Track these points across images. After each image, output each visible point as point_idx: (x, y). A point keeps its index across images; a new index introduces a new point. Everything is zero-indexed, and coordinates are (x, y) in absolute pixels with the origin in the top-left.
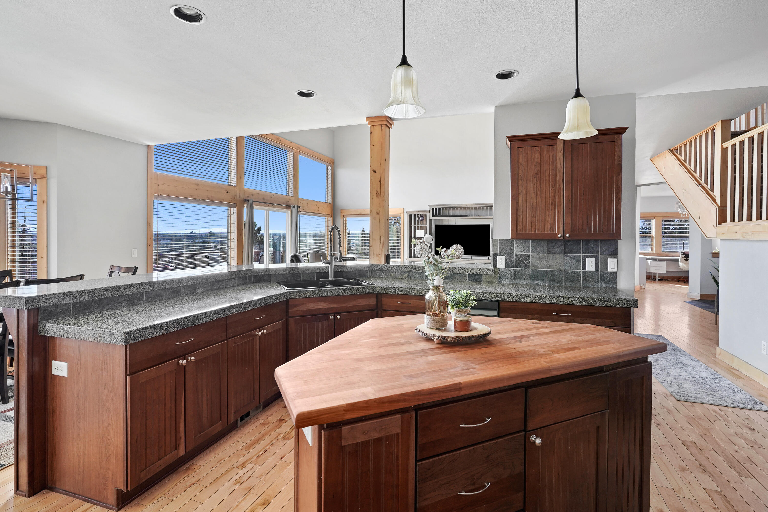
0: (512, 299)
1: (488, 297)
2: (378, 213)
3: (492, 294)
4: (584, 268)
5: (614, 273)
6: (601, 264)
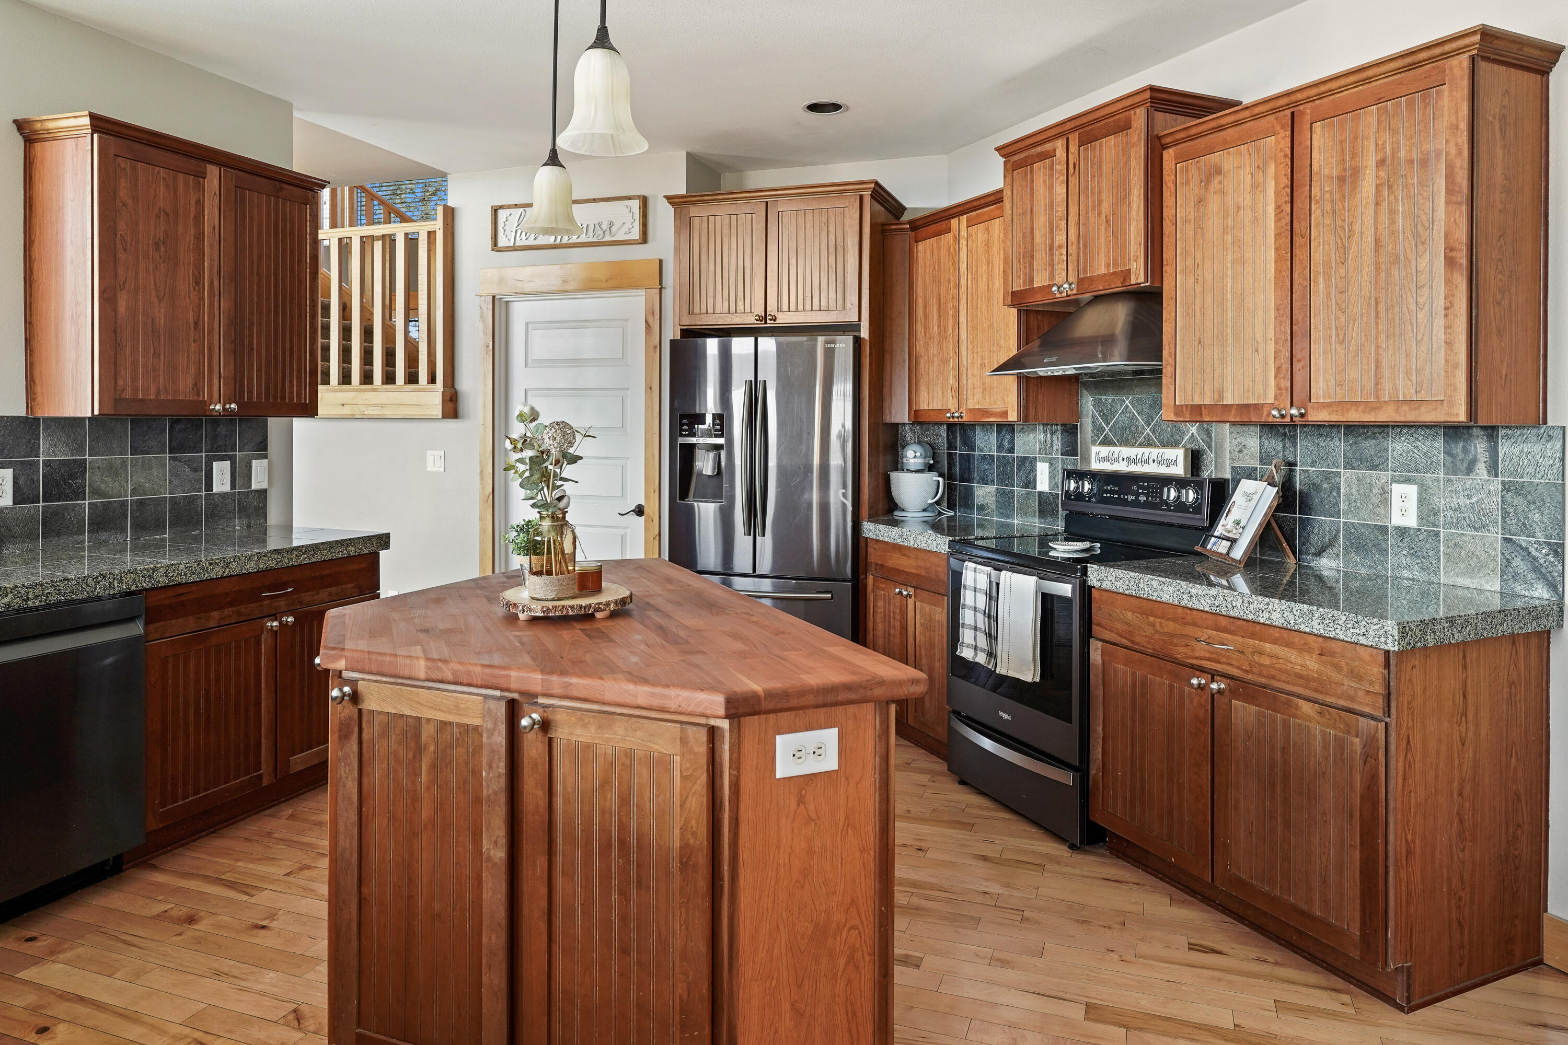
0: (179, 579)
1: (116, 585)
3: (128, 576)
4: (209, 486)
5: (263, 493)
6: (240, 475)
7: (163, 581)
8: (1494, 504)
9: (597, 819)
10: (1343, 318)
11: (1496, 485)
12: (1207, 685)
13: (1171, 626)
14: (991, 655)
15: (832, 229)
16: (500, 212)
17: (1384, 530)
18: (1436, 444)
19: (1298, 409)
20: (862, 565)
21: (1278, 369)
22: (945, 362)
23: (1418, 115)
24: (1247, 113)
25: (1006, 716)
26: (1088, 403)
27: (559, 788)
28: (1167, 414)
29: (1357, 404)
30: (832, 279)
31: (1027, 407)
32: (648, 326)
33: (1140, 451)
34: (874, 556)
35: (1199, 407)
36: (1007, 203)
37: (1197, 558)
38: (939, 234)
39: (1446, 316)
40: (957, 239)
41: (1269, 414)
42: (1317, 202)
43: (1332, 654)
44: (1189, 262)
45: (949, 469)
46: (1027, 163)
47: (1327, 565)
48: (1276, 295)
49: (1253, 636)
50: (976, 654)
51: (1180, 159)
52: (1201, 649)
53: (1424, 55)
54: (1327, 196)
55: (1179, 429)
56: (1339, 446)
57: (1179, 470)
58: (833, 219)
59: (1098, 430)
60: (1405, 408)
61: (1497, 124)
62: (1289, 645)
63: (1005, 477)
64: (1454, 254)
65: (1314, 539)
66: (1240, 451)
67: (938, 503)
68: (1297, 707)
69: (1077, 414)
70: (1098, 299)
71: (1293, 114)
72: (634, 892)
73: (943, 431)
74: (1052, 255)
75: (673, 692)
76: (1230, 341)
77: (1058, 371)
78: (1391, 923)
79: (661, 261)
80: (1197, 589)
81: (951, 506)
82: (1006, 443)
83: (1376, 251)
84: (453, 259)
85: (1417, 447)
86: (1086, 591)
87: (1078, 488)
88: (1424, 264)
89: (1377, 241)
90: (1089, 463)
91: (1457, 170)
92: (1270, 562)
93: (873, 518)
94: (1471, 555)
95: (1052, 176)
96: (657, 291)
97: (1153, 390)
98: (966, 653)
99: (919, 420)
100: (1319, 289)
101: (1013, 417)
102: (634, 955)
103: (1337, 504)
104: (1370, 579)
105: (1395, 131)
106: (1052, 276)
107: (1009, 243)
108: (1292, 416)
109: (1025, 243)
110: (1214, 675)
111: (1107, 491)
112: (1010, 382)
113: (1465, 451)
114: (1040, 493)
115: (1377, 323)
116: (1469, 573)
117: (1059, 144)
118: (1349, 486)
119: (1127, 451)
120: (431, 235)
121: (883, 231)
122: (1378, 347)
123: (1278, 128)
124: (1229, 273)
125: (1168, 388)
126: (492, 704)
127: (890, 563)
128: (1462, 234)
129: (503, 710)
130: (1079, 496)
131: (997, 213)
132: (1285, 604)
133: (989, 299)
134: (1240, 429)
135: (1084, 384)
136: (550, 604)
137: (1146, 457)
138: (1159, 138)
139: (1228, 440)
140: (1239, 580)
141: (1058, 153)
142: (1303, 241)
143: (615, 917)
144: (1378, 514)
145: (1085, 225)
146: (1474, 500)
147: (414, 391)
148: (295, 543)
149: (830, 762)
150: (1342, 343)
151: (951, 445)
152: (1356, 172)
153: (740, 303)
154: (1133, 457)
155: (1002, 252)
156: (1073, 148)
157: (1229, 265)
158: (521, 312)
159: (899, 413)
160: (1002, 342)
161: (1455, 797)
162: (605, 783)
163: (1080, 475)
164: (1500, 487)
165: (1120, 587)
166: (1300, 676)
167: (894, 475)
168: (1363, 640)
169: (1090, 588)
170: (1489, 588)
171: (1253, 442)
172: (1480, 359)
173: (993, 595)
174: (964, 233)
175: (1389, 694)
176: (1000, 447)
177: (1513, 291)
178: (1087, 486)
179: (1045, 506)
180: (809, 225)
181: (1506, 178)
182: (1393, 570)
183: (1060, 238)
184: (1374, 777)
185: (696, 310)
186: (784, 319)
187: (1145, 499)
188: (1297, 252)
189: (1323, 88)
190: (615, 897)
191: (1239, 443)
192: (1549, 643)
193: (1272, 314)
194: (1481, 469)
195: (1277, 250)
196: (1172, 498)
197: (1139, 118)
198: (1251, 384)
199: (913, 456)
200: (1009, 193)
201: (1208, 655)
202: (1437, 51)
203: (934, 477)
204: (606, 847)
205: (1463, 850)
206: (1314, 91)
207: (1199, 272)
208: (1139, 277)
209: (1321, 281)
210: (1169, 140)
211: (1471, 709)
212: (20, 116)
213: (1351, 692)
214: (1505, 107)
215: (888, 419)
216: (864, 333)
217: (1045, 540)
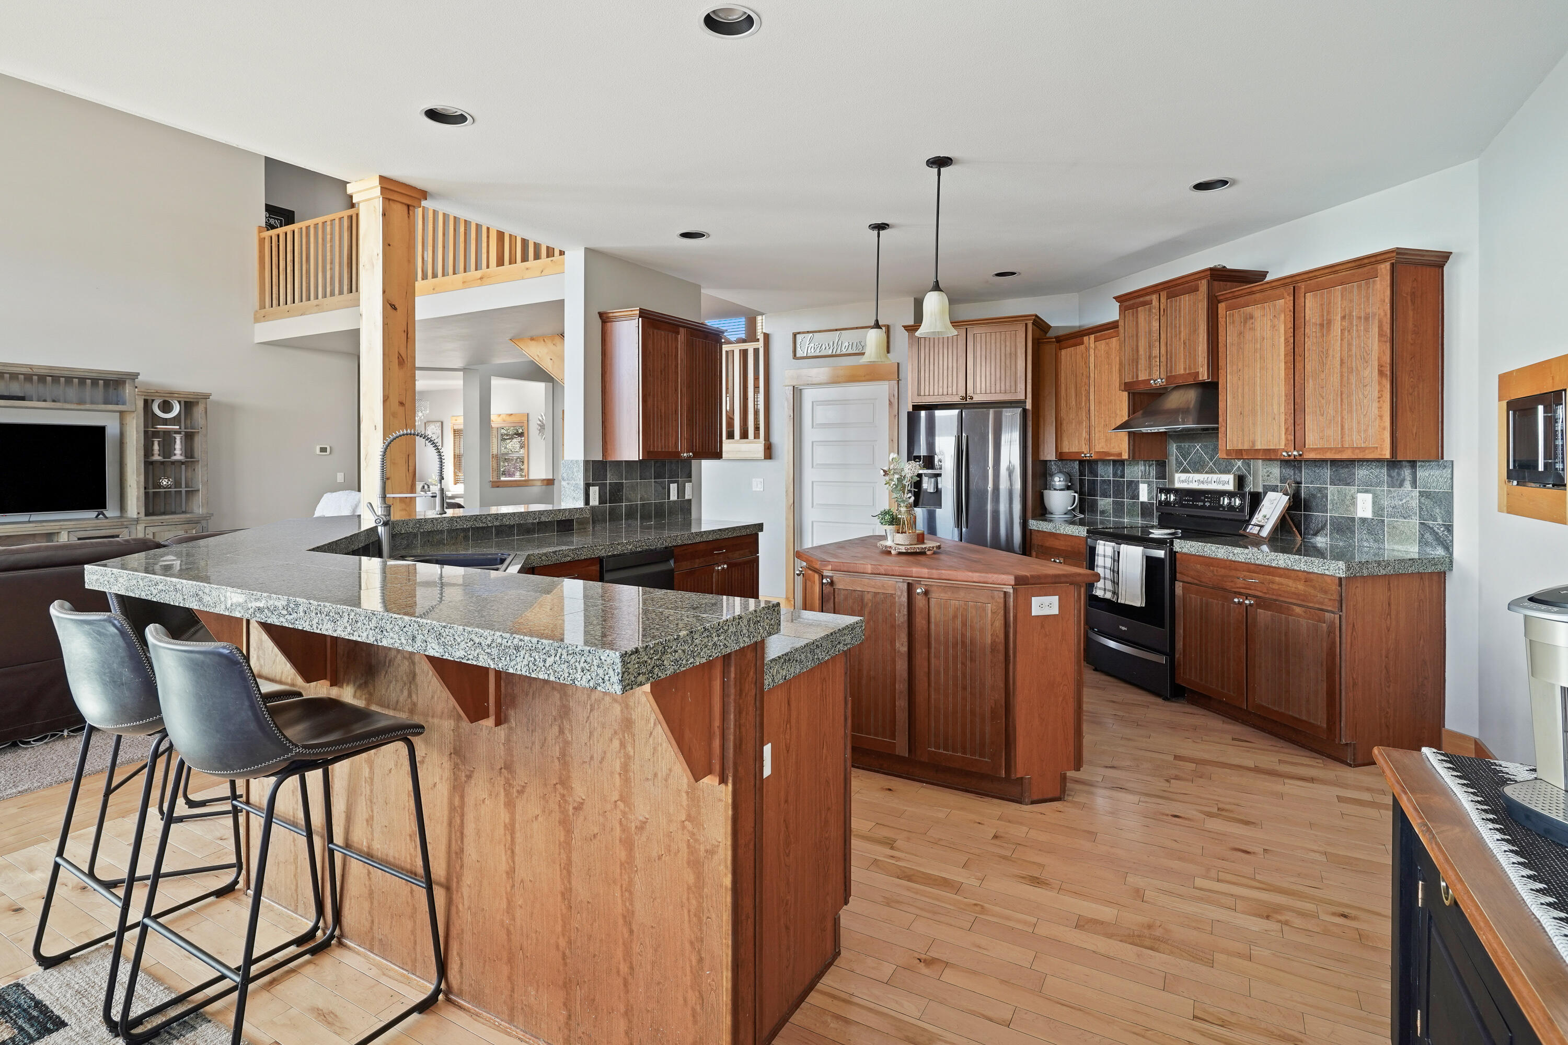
2: (402, 404)
4: (669, 498)
5: (690, 501)
6: (681, 491)
7: (680, 542)
8: (1415, 504)
9: (951, 633)
10: (1323, 402)
11: (1416, 493)
12: (1244, 601)
13: (1222, 572)
14: (1115, 593)
15: (1008, 344)
16: (798, 336)
17: (1353, 519)
18: (1383, 471)
19: (1298, 452)
20: (1028, 546)
21: (1287, 429)
22: (1080, 423)
23: (1363, 292)
24: (1268, 286)
25: (1124, 628)
26: (1173, 448)
27: (933, 620)
28: (1221, 455)
29: (1331, 449)
30: (1008, 374)
31: (1134, 450)
32: (891, 403)
33: (1206, 476)
34: (1036, 540)
35: (1241, 450)
36: (1121, 329)
37: (1241, 538)
38: (1075, 345)
39: (1379, 401)
40: (1088, 349)
41: (1282, 454)
42: (1308, 337)
43: (1311, 580)
44: (1235, 367)
45: (1081, 488)
46: (1134, 307)
47: (1321, 541)
48: (1285, 387)
49: (1269, 574)
50: (1105, 593)
51: (1228, 308)
52: (1240, 582)
53: (1366, 261)
54: (1314, 334)
55: (1230, 463)
56: (1327, 472)
57: (1230, 487)
58: (1008, 336)
59: (1179, 464)
60: (1357, 451)
61: (1409, 298)
62: (1288, 577)
63: (1118, 493)
64: (1383, 369)
65: (1313, 526)
66: (1268, 476)
67: (1073, 510)
68: (1293, 610)
69: (1166, 455)
70: (1178, 387)
71: (1294, 287)
72: (968, 663)
73: (1076, 465)
74: (1150, 361)
75: (990, 575)
76: (1259, 413)
77: (1155, 430)
78: (1343, 719)
79: (898, 364)
80: (1237, 550)
81: (1082, 512)
82: (1119, 472)
83: (1341, 365)
84: (768, 364)
85: (1371, 472)
86: (1173, 554)
87: (1167, 498)
88: (1367, 373)
89: (1342, 360)
90: (1174, 483)
91: (1384, 324)
92: (1286, 540)
93: (1034, 517)
94: (1402, 532)
95: (1149, 316)
96: (896, 382)
97: (1214, 439)
98: (1099, 593)
99: (1062, 457)
100: (1310, 386)
101: (1125, 456)
102: (969, 690)
103: (1326, 506)
104: (1345, 548)
105: (1351, 301)
106: (1150, 374)
107: (1122, 354)
108: (1295, 456)
109: (1133, 354)
110: (1247, 596)
111: (1185, 500)
112: (1123, 435)
113: (1399, 474)
114: (1142, 502)
115: (1342, 405)
116: (1400, 542)
117: (1154, 297)
118: (1333, 495)
119: (1197, 476)
120: (756, 351)
121: (1039, 343)
122: (1342, 418)
123: (1286, 295)
124: (1258, 374)
125: (1222, 440)
126: (900, 584)
127: (1047, 544)
128: (1387, 359)
129: (906, 587)
130: (1167, 503)
131: (1114, 334)
132: (1286, 556)
133: (1109, 386)
134: (1268, 463)
135: (1170, 436)
136: (909, 547)
137: (1209, 480)
138: (1216, 297)
139: (1261, 469)
140: (1265, 548)
141: (1154, 303)
142: (1300, 358)
143: (959, 673)
144: (1350, 511)
145: (1171, 345)
146: (1404, 501)
147: (746, 443)
148: (702, 530)
149: (1055, 611)
150: (1323, 415)
151: (1082, 474)
152: (1329, 322)
153: (950, 389)
154: (1202, 480)
155: (1118, 358)
156: (1163, 300)
157: (1258, 370)
158: (809, 395)
159: (1049, 453)
160: (1118, 412)
161: (1384, 658)
162: (955, 617)
163: (1168, 491)
164: (1418, 494)
165: (1193, 551)
166: (1294, 593)
167: (1046, 492)
168: (1327, 572)
169: (1176, 552)
170: (1412, 550)
171: (1276, 471)
172: (1398, 425)
173: (1116, 558)
174: (1092, 345)
175: (1341, 600)
176: (1115, 475)
177: (1421, 386)
178: (1172, 498)
179: (1146, 509)
180: (993, 342)
181: (1415, 326)
182: (1358, 542)
183: (1155, 352)
184: (1334, 643)
185: (922, 393)
186: (977, 398)
187: (1209, 505)
188: (1297, 364)
189: (1311, 275)
190: (959, 666)
191: (1268, 471)
192: (1445, 580)
193: (1283, 399)
194: (1408, 485)
195: (1285, 363)
196: (1225, 503)
197: (1203, 285)
198: (1271, 438)
199: (1058, 481)
200: (1123, 324)
201: (1244, 586)
202: (1373, 260)
203: (1071, 493)
204: (955, 645)
205: (1389, 687)
206: (1306, 276)
207: (1240, 373)
208: (1204, 376)
209: (1311, 381)
210: (1222, 298)
211: (1393, 613)
212: (601, 310)
213: (1321, 600)
214: (1414, 288)
215: (1042, 458)
216: (1029, 406)
217: (1146, 529)
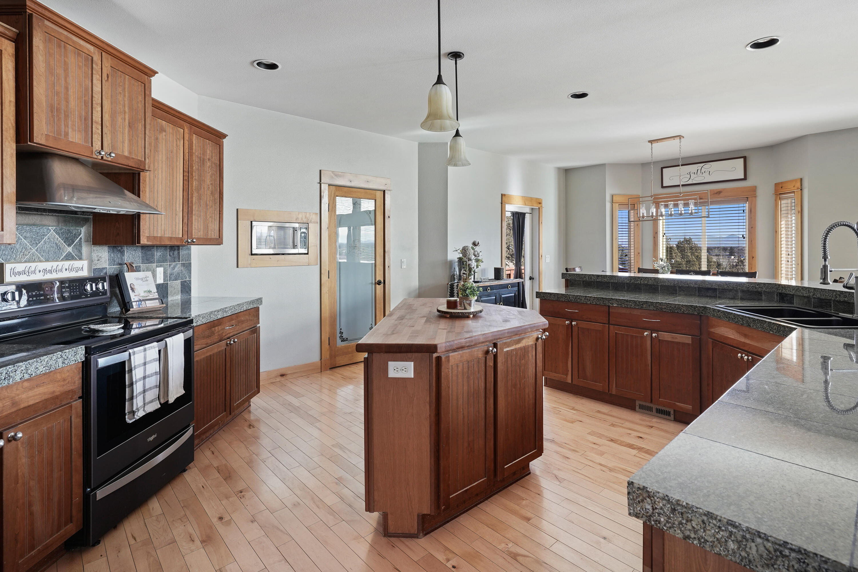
10: (201, 208)
18: (167, 252)
23: (215, 150)
35: (155, 237)
39: (219, 213)
42: (194, 163)
44: (152, 166)
46: (60, 38)
48: (184, 193)
49: (238, 318)
54: (197, 163)
56: (140, 255)
64: (220, 196)
66: (98, 260)
71: (189, 126)
76: (168, 209)
85: (162, 254)
88: (216, 196)
89: (208, 185)
90: (4, 278)
94: (175, 289)
95: (87, 68)
100: (195, 196)
113: (173, 254)
116: (175, 295)
117: (95, 52)
123: (185, 128)
137: (60, 267)
142: (192, 176)
146: (175, 270)
150: (200, 217)
152: (203, 159)
154: (48, 268)
156: (106, 64)
169: (194, 327)
187: (68, 294)
188: (190, 179)
194: (177, 260)
